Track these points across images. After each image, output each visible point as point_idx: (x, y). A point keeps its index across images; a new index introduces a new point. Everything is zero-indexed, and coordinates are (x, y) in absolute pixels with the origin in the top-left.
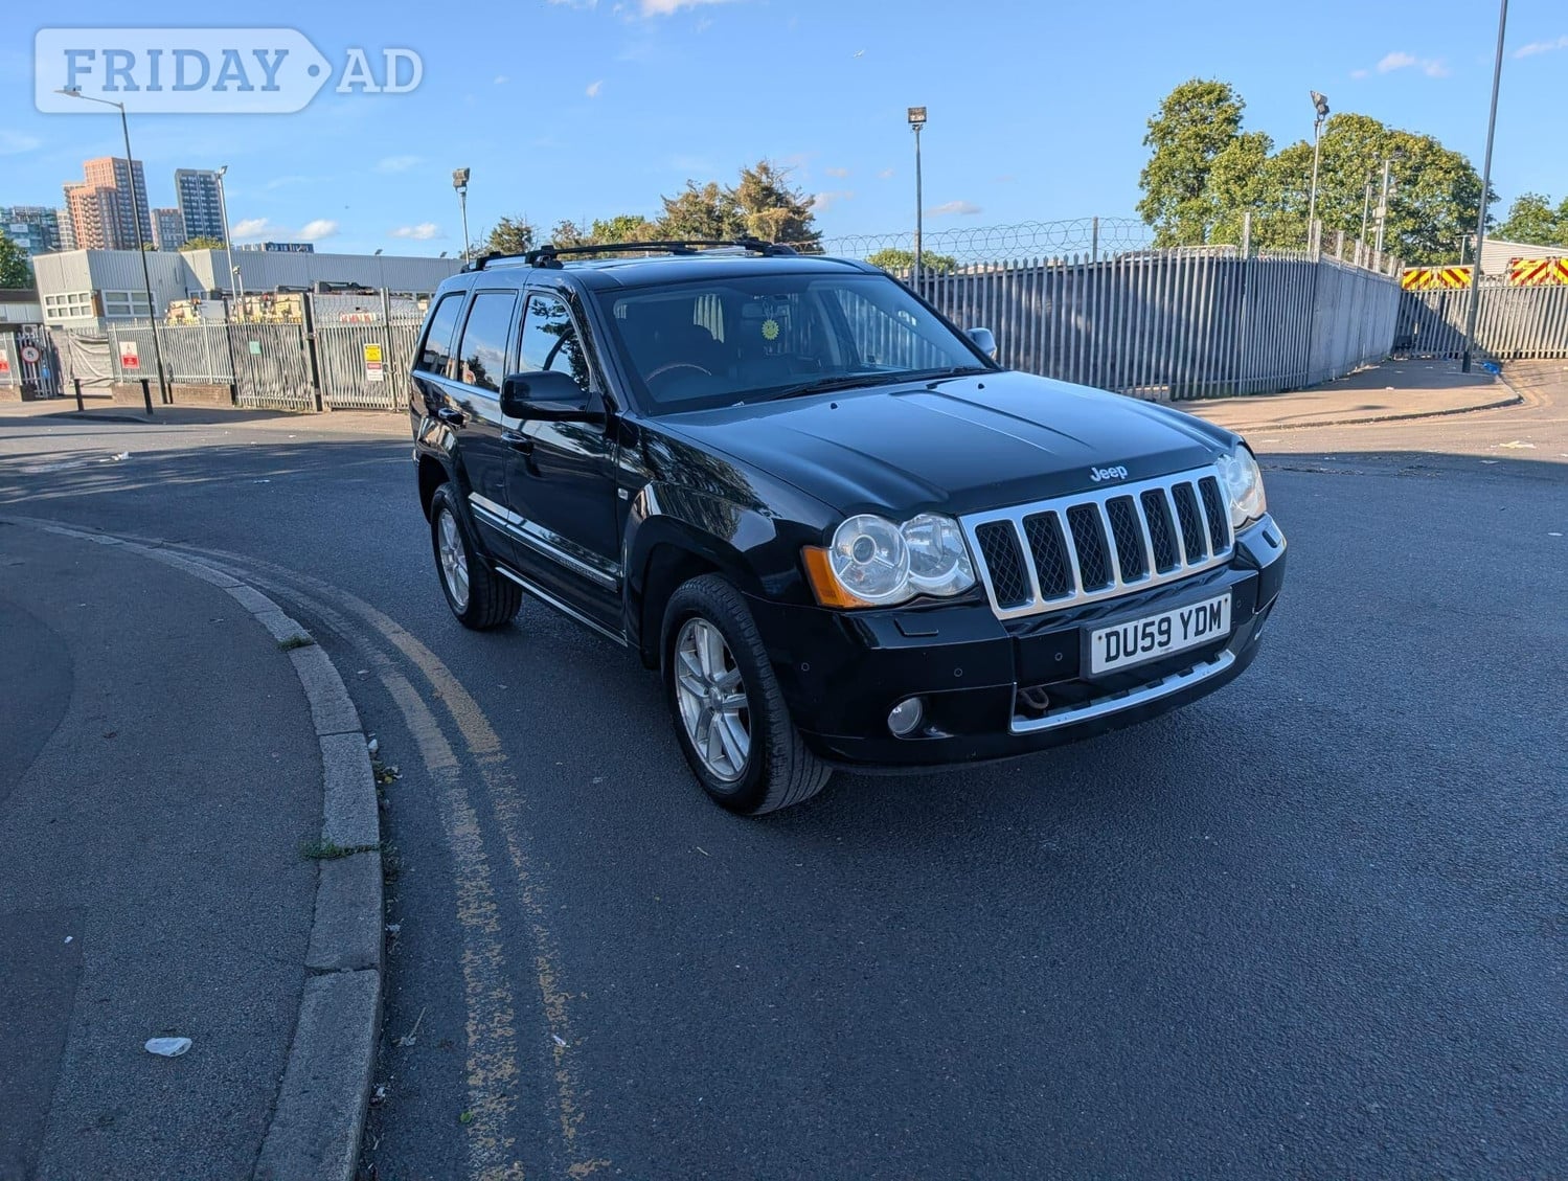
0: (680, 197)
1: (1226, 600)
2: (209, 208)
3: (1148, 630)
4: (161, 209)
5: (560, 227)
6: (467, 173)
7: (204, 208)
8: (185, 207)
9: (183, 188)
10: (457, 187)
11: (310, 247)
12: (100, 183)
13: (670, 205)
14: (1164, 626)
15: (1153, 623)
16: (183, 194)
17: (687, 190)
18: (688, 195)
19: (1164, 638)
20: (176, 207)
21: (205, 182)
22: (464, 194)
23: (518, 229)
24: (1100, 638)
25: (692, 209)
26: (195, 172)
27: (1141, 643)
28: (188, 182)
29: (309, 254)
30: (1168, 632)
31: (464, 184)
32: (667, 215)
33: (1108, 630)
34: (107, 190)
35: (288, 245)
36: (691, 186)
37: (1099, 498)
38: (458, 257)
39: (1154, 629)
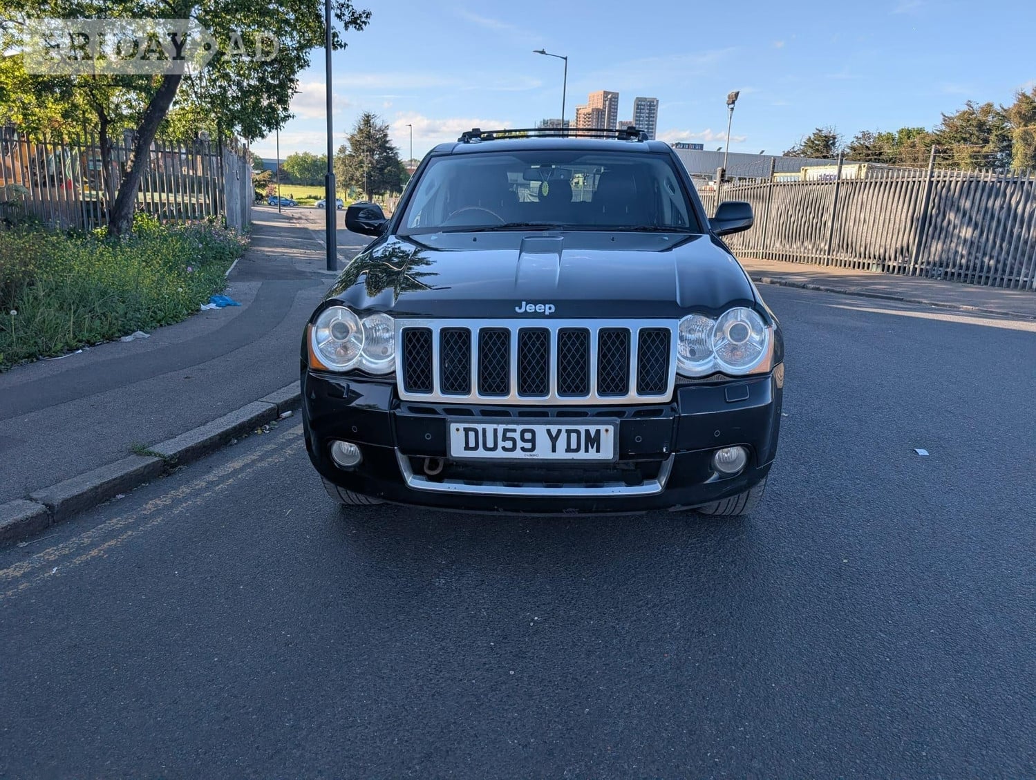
0: (958, 114)
1: (607, 431)
2: (649, 121)
3: (509, 434)
4: (623, 121)
5: (860, 136)
6: (737, 95)
7: (647, 121)
8: (636, 120)
9: (637, 109)
10: (729, 104)
11: (701, 146)
12: (594, 106)
13: (947, 120)
14: (528, 436)
15: (514, 431)
16: (637, 113)
17: (966, 108)
18: (964, 113)
19: (529, 445)
20: (632, 120)
21: (650, 106)
22: (732, 109)
23: (826, 137)
24: (458, 430)
25: (964, 124)
26: (646, 98)
27: (501, 444)
28: (641, 105)
29: (700, 151)
30: (533, 441)
31: (733, 102)
32: (943, 128)
33: (467, 425)
34: (598, 110)
35: (689, 144)
36: (970, 106)
37: (514, 326)
38: (781, 155)
39: (517, 436)
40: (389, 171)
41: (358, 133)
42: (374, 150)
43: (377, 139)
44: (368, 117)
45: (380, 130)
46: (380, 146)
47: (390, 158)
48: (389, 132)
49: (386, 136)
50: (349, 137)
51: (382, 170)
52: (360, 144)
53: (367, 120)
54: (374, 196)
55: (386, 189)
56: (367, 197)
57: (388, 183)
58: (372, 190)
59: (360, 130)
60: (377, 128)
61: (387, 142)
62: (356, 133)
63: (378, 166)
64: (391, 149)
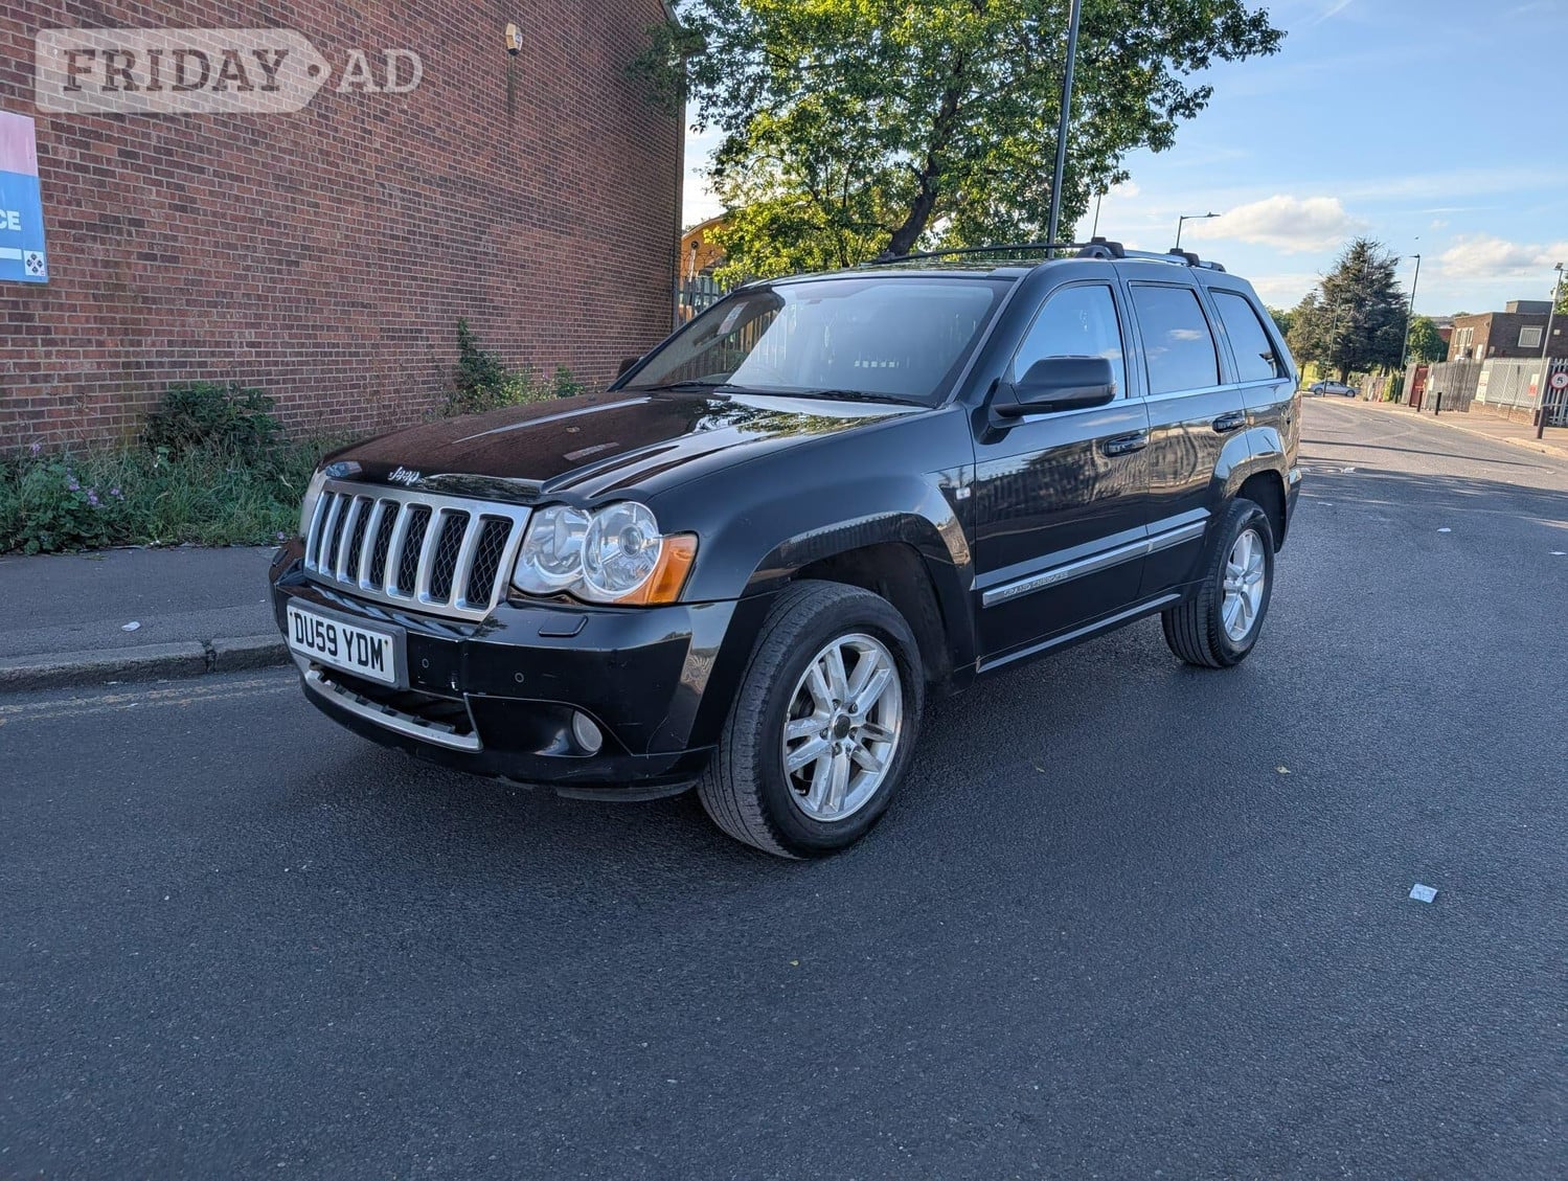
1: (386, 642)
3: (319, 629)
14: (331, 634)
19: (333, 647)
24: (291, 614)
27: (316, 639)
30: (335, 642)
33: (296, 610)
39: (325, 632)
40: (1386, 332)
41: (1341, 273)
42: (1365, 300)
43: (1372, 281)
44: (1362, 247)
45: (1381, 267)
46: (1376, 292)
47: (1392, 311)
48: (1396, 269)
49: (1390, 275)
50: (1324, 279)
51: (1372, 330)
52: (1341, 290)
53: (1360, 253)
54: (1352, 374)
55: (1376, 362)
56: (1340, 373)
57: (1381, 352)
58: (1351, 363)
59: (1345, 268)
60: (1375, 264)
61: (1390, 286)
62: (1337, 272)
63: (1366, 326)
64: (1397, 297)
